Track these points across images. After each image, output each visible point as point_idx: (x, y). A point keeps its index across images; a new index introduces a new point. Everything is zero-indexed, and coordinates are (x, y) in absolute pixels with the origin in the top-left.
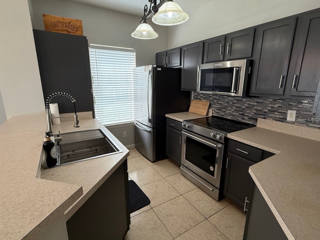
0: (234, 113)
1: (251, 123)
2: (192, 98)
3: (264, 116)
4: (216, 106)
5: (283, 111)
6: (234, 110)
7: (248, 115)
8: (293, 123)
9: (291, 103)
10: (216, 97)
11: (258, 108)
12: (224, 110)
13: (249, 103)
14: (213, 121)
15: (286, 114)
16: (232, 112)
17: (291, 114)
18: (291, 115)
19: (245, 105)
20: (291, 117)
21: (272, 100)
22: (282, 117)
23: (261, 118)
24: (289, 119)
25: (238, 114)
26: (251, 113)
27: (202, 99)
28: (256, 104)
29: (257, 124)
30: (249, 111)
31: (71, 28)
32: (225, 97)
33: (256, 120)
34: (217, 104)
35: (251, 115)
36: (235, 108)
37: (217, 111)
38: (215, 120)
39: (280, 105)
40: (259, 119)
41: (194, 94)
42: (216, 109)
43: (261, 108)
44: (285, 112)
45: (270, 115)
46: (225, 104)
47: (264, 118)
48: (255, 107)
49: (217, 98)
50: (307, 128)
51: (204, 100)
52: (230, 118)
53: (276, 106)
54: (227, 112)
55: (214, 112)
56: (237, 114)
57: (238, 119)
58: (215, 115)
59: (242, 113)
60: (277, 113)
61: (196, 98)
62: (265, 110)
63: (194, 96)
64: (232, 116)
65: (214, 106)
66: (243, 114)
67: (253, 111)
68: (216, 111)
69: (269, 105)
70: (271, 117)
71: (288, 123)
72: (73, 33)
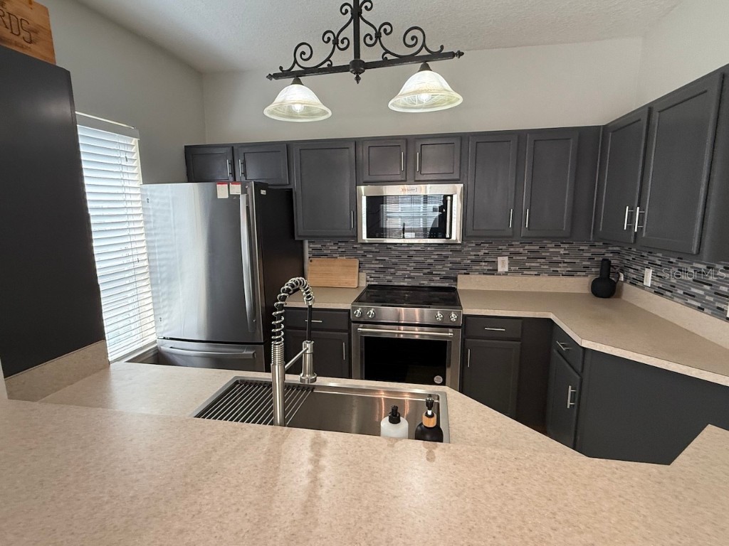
0: (412, 274)
1: (446, 285)
2: (307, 255)
3: (465, 271)
4: (373, 266)
5: (491, 260)
6: (412, 268)
7: (439, 273)
8: (506, 274)
9: (500, 247)
10: (370, 248)
11: (454, 259)
12: (393, 270)
13: (439, 253)
14: (369, 295)
15: (495, 263)
16: (408, 272)
17: (503, 262)
18: (503, 264)
19: (433, 257)
20: (503, 266)
21: (474, 245)
22: (491, 268)
23: (461, 274)
24: (500, 269)
25: (422, 274)
26: (445, 269)
27: (334, 255)
28: (451, 253)
29: (456, 285)
30: (440, 267)
31: (8, 25)
32: (389, 246)
33: (455, 279)
34: (373, 262)
35: (444, 273)
36: (414, 264)
37: (377, 276)
38: (372, 294)
39: (487, 251)
40: (459, 276)
41: (311, 246)
42: (373, 272)
43: (459, 259)
44: (494, 260)
45: (474, 268)
46: (393, 260)
47: (465, 274)
48: (449, 259)
49: (374, 249)
50: (524, 277)
51: (340, 256)
52: (405, 284)
53: (481, 253)
54: (399, 273)
55: (368, 277)
56: (419, 274)
57: (422, 282)
58: (373, 283)
59: (428, 270)
60: (483, 264)
61: (317, 254)
62: (465, 261)
63: (311, 250)
64: (410, 280)
65: (367, 266)
66: (431, 273)
67: (446, 265)
68: (373, 275)
69: (472, 253)
70: (477, 270)
71: (500, 275)
72: (16, 44)
